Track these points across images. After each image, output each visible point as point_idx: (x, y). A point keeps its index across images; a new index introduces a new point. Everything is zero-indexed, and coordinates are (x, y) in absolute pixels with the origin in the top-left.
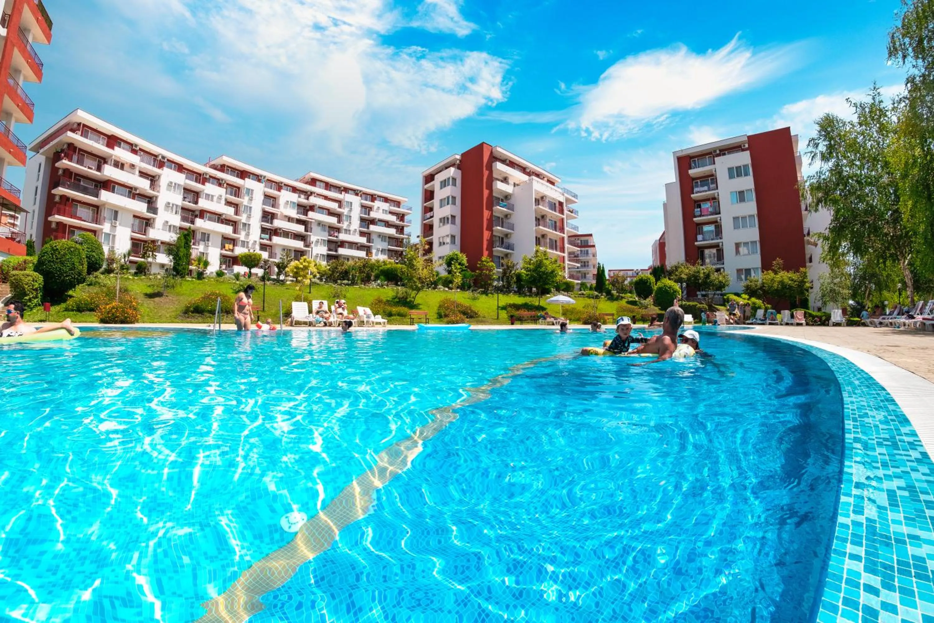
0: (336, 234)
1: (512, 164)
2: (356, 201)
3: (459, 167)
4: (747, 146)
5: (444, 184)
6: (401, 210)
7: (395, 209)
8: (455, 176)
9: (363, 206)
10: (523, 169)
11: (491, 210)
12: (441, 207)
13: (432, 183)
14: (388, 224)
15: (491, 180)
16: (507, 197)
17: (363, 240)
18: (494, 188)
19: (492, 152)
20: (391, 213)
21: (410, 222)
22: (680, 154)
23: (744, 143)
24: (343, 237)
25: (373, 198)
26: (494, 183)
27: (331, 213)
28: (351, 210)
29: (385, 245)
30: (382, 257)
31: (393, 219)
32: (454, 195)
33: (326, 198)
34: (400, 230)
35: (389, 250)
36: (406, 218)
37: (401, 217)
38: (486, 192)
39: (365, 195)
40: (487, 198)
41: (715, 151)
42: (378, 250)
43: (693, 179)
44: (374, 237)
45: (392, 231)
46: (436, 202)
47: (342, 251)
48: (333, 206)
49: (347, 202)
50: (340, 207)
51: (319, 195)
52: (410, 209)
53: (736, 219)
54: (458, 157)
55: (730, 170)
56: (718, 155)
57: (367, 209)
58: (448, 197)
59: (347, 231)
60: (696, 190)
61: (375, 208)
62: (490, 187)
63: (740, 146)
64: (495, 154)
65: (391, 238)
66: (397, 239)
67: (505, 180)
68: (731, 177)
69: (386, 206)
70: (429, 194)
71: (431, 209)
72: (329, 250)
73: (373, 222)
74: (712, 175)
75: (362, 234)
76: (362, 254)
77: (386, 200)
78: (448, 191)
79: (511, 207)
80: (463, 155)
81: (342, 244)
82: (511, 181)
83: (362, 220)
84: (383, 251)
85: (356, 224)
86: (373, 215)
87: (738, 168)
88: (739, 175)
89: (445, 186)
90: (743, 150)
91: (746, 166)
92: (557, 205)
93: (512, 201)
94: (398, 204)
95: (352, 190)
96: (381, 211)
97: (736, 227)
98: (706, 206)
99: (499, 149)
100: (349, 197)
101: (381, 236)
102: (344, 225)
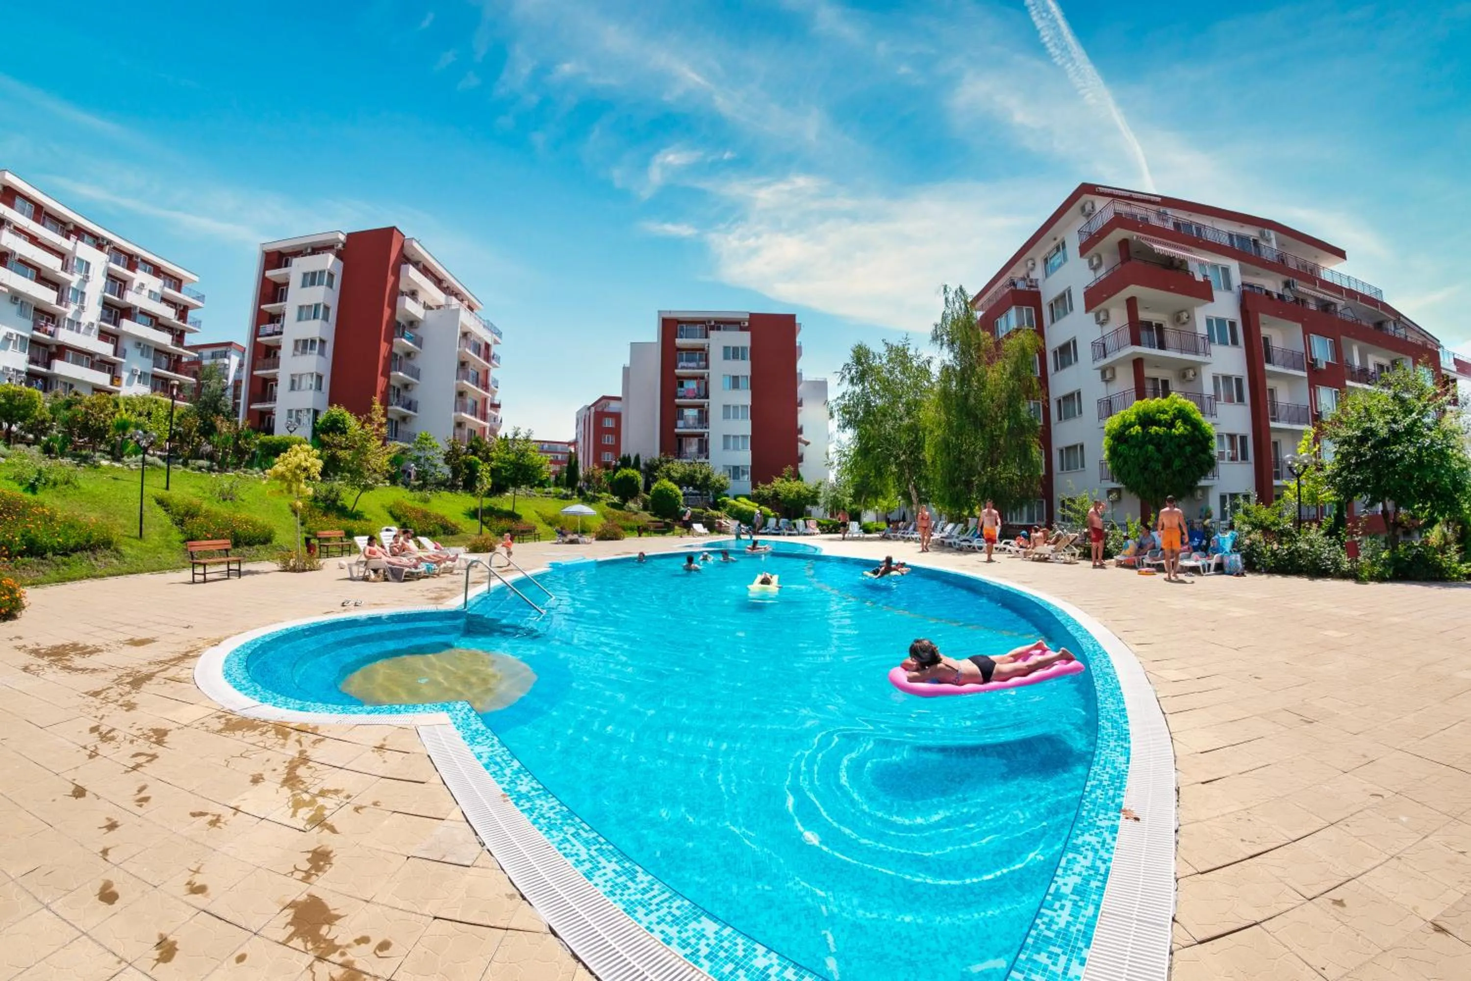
0: (50, 328)
1: (426, 271)
2: (99, 260)
3: (339, 255)
4: (747, 324)
5: (311, 279)
6: (182, 297)
7: (171, 292)
8: (333, 271)
9: (111, 277)
10: (439, 282)
11: (391, 343)
12: (299, 319)
13: (283, 271)
14: (156, 322)
15: (396, 293)
16: (413, 323)
17: (106, 349)
18: (398, 306)
19: (402, 246)
20: (164, 300)
21: (198, 323)
22: (667, 316)
23: (744, 320)
24: (65, 336)
25: (132, 261)
26: (400, 299)
27: (42, 277)
28: (85, 280)
29: (145, 365)
30: (142, 390)
31: (168, 313)
32: (329, 304)
33: (34, 240)
34: (179, 336)
35: (155, 376)
36: (191, 313)
37: (183, 311)
38: (387, 312)
39: (119, 254)
40: (388, 322)
41: (709, 322)
42: (133, 373)
43: (679, 349)
44: (127, 345)
45: (164, 339)
46: (290, 307)
47: (60, 367)
48: (52, 263)
49: (80, 260)
50: (65, 268)
51: (19, 231)
52: (201, 298)
53: (726, 407)
54: (342, 238)
55: (726, 348)
56: (712, 328)
57: (117, 283)
58: (317, 306)
59: (74, 325)
60: (680, 364)
61: (136, 284)
62: (393, 306)
63: (739, 323)
64: (408, 252)
65: (159, 352)
66: (169, 354)
67: (413, 294)
68: (726, 357)
69: (156, 284)
70: (270, 289)
71: (275, 318)
72: (32, 361)
73: (128, 312)
74: (703, 350)
75: (104, 335)
76: (102, 379)
77: (157, 271)
78: (319, 294)
79: (418, 342)
80: (350, 236)
81: (61, 351)
82: (421, 297)
83: (107, 305)
84: (142, 377)
85: (92, 313)
86: (131, 298)
87: (735, 349)
88: (735, 357)
89: (313, 283)
90: (742, 329)
91: (743, 348)
92: (483, 347)
93: (419, 332)
94: (177, 283)
95: (92, 235)
96: (145, 293)
97: (726, 416)
98: (691, 385)
99: (416, 245)
100: (84, 250)
101: (141, 344)
102: (70, 311)
